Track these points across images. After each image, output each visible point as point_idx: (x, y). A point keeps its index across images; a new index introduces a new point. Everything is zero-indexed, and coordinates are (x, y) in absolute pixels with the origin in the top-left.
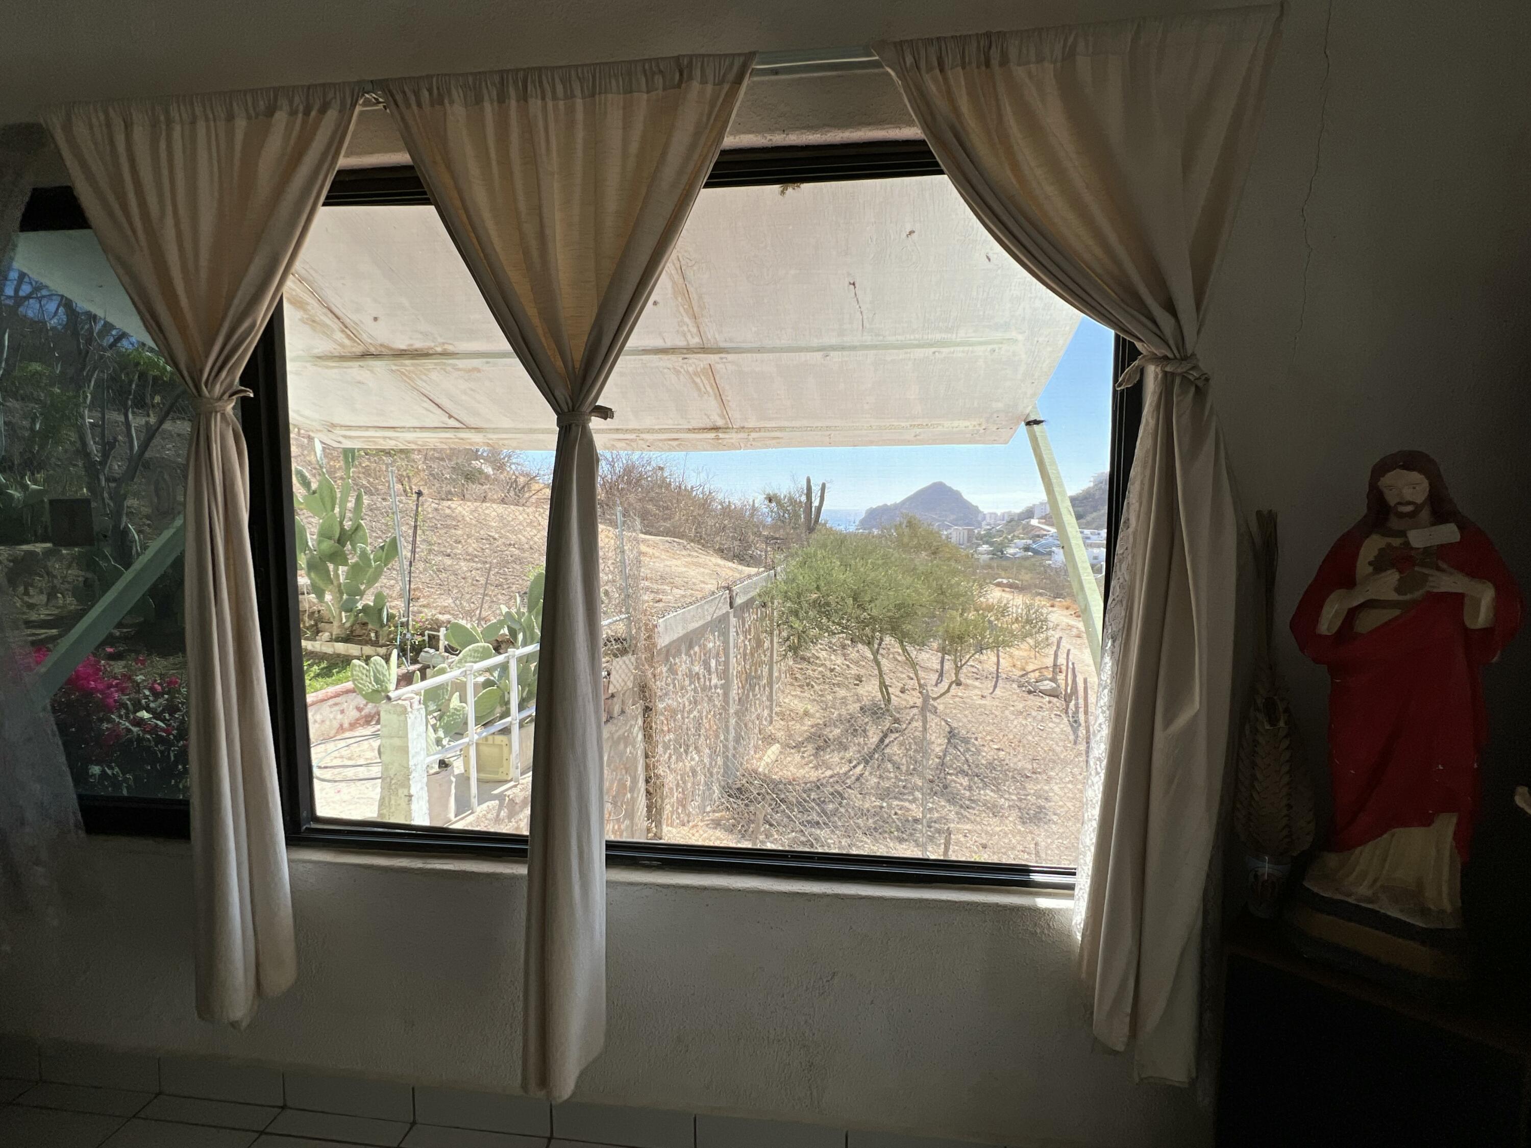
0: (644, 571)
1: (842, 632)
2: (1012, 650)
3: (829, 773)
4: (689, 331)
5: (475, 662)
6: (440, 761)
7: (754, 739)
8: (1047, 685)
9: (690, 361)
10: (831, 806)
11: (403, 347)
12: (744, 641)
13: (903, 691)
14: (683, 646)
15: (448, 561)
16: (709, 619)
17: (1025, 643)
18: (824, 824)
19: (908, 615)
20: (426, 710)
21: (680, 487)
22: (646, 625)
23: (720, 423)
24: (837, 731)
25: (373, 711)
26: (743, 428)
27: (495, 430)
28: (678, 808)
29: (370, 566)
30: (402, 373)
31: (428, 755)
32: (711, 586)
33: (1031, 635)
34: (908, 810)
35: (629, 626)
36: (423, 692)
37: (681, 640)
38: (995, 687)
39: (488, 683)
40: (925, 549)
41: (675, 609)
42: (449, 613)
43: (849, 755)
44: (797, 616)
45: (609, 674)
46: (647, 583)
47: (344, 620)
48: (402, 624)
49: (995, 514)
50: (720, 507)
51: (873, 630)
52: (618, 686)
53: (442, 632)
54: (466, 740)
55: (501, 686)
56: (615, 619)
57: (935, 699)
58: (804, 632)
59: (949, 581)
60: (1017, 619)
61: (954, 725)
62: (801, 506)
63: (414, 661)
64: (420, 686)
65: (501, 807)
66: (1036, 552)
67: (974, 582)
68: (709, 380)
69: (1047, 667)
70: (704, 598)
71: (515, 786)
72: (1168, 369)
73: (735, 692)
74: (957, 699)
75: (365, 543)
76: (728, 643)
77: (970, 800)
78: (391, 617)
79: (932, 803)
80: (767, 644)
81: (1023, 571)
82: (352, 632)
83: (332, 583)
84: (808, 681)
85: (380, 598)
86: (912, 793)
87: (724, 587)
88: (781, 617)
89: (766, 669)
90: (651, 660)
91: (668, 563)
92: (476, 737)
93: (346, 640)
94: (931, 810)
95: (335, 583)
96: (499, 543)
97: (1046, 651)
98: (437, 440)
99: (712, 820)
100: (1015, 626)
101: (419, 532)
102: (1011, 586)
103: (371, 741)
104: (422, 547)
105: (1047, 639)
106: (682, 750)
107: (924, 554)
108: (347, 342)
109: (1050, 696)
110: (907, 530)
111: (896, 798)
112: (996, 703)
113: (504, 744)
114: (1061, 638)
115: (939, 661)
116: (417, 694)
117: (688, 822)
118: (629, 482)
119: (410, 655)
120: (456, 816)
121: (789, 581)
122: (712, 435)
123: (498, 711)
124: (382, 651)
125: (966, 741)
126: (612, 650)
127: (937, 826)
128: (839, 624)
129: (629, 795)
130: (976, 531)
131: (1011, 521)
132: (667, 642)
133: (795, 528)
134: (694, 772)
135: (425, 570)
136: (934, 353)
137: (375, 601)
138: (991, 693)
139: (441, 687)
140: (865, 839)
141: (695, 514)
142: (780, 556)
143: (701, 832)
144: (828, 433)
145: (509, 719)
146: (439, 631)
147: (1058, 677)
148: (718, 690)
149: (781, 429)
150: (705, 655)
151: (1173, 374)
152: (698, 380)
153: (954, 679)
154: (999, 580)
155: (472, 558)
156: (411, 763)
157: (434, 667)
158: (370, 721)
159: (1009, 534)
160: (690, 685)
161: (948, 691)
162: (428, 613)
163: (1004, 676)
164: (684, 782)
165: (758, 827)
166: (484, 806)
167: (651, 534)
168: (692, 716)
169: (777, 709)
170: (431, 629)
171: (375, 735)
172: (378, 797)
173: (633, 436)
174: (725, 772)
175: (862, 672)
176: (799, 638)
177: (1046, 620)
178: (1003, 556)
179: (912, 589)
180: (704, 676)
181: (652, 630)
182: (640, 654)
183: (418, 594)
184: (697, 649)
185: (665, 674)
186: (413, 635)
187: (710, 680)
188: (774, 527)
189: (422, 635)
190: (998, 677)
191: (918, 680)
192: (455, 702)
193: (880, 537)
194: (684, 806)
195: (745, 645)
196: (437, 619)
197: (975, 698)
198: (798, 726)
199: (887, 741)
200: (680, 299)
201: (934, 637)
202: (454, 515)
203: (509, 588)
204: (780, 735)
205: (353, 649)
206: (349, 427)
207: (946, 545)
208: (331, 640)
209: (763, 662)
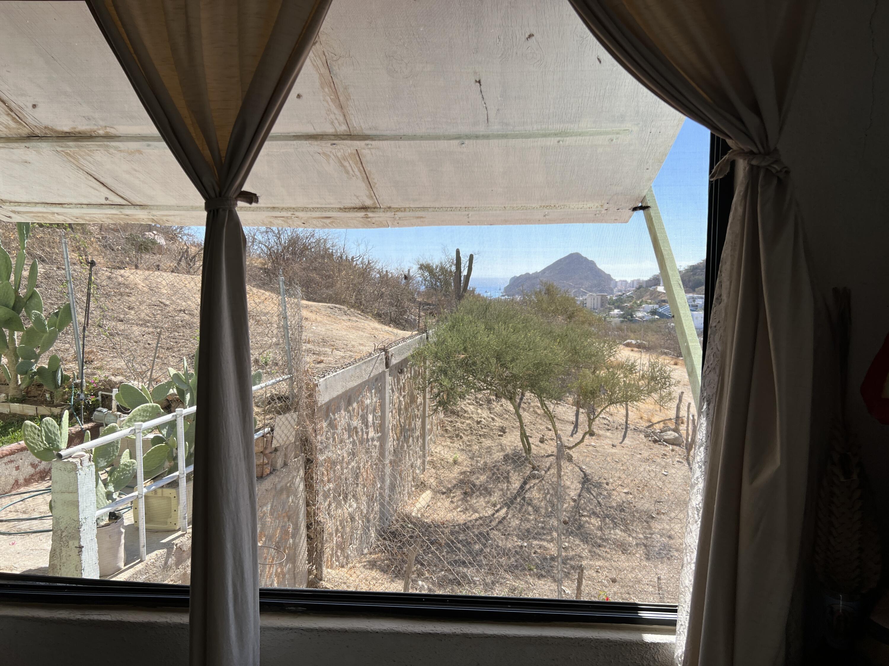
0: (305, 335)
1: (487, 389)
2: (640, 404)
3: (477, 515)
4: (336, 119)
5: (144, 421)
6: (110, 513)
7: (409, 486)
8: (671, 435)
9: (338, 147)
10: (477, 547)
11: (66, 129)
12: (398, 398)
13: (542, 441)
14: (343, 403)
15: (121, 326)
16: (367, 378)
17: (650, 398)
18: (470, 563)
19: (545, 372)
20: (96, 466)
21: (341, 257)
22: (307, 384)
23: (368, 202)
24: (483, 478)
25: (47, 468)
26: (390, 208)
27: (158, 207)
28: (336, 552)
29: (44, 331)
30: (67, 153)
31: (98, 508)
32: (369, 348)
33: (656, 390)
34: (546, 549)
35: (291, 385)
36: (93, 449)
37: (339, 397)
38: (624, 437)
39: (157, 440)
40: (562, 314)
41: (335, 369)
42: (122, 374)
43: (493, 499)
44: (446, 374)
45: (272, 430)
46: (309, 346)
47: (20, 382)
48: (76, 385)
49: (626, 281)
50: (378, 275)
51: (515, 387)
52: (281, 441)
53: (115, 391)
54: (135, 493)
55: (169, 443)
56: (278, 379)
57: (570, 448)
58: (452, 389)
59: (582, 343)
60: (643, 376)
61: (588, 472)
62: (452, 276)
63: (88, 420)
64: (91, 444)
65: (169, 555)
66: (662, 315)
67: (605, 343)
68: (356, 164)
69: (670, 419)
70: (361, 359)
71: (183, 535)
72: (754, 162)
73: (390, 445)
74: (591, 448)
75: (40, 309)
76: (385, 399)
77: (601, 539)
78: (65, 378)
79: (569, 542)
80: (420, 400)
81: (650, 334)
82: (27, 393)
83: (8, 347)
84: (457, 432)
85: (55, 361)
86: (550, 534)
87: (380, 349)
88: (432, 376)
89: (419, 423)
90: (312, 416)
91: (328, 327)
92: (145, 490)
93: (22, 400)
94: (565, 549)
95: (11, 347)
96: (170, 309)
97: (669, 404)
98: (105, 216)
99: (369, 562)
100: (641, 383)
101: (92, 299)
102: (639, 346)
103: (45, 495)
104: (95, 314)
105: (670, 394)
106: (341, 498)
107: (560, 318)
108: (12, 124)
109: (673, 444)
110: (545, 297)
111: (535, 538)
112: (624, 451)
113: (172, 496)
114: (682, 393)
115: (574, 414)
116: (86, 452)
117: (347, 564)
118: (294, 253)
119: (84, 414)
120: (125, 566)
121: (441, 343)
122: (362, 214)
123: (167, 465)
124: (56, 411)
125: (599, 485)
126: (275, 408)
127: (572, 563)
128: (485, 381)
129: (291, 541)
130: (609, 297)
131: (638, 288)
132: (327, 399)
133: (445, 296)
134: (352, 519)
135: (99, 334)
136: (559, 142)
137: (49, 364)
138: (621, 443)
139: (111, 444)
140: (508, 576)
141: (355, 282)
142: (431, 321)
143: (358, 573)
144: (467, 213)
145: (177, 473)
146: (112, 392)
147: (681, 428)
148: (375, 443)
149: (424, 209)
150: (362, 411)
151: (758, 167)
152: (346, 164)
153: (588, 430)
154: (629, 341)
155: (144, 323)
156: (81, 516)
157: (107, 425)
158: (45, 477)
159: (638, 299)
160: (349, 438)
161: (582, 441)
162: (101, 375)
163: (632, 427)
164: (343, 528)
165: (410, 568)
166: (153, 554)
167: (314, 301)
168: (350, 467)
169: (428, 459)
170: (103, 390)
171: (48, 490)
172: (49, 548)
173: (289, 214)
174: (381, 518)
175: (505, 424)
176: (448, 395)
177: (669, 377)
178: (632, 320)
179: (549, 350)
180: (362, 430)
181: (313, 389)
182: (301, 410)
183: (92, 357)
184: (355, 405)
185: (325, 429)
186: (86, 395)
187: (367, 433)
188: (428, 294)
189: (96, 395)
190: (627, 428)
191: (556, 431)
192: (125, 458)
193: (523, 302)
194: (343, 550)
195: (400, 401)
196: (110, 380)
197: (606, 447)
198: (447, 473)
199: (527, 486)
200: (326, 90)
201: (570, 393)
202: (126, 283)
203: (179, 351)
204: (432, 481)
205: (29, 409)
206: (19, 203)
207: (581, 310)
208: (7, 401)
209: (416, 416)
